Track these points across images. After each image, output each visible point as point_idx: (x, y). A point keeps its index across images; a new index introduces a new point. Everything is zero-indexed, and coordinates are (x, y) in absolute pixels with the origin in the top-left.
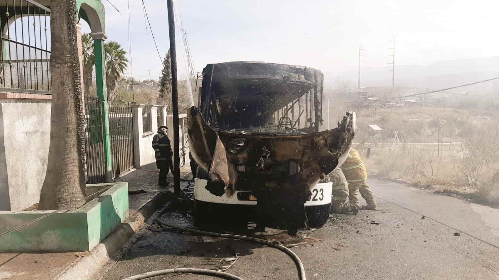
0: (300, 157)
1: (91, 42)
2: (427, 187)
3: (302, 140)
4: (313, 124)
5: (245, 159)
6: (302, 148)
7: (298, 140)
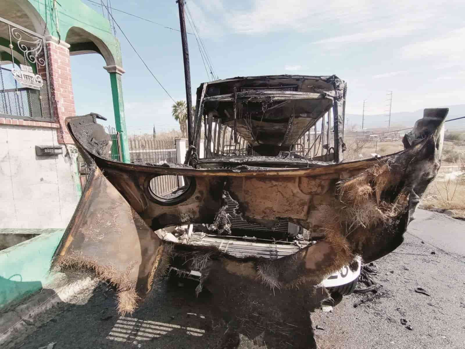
0: (302, 216)
1: (185, 106)
2: (443, 211)
3: (305, 180)
4: (332, 149)
5: (194, 212)
6: (307, 198)
7: (297, 180)
